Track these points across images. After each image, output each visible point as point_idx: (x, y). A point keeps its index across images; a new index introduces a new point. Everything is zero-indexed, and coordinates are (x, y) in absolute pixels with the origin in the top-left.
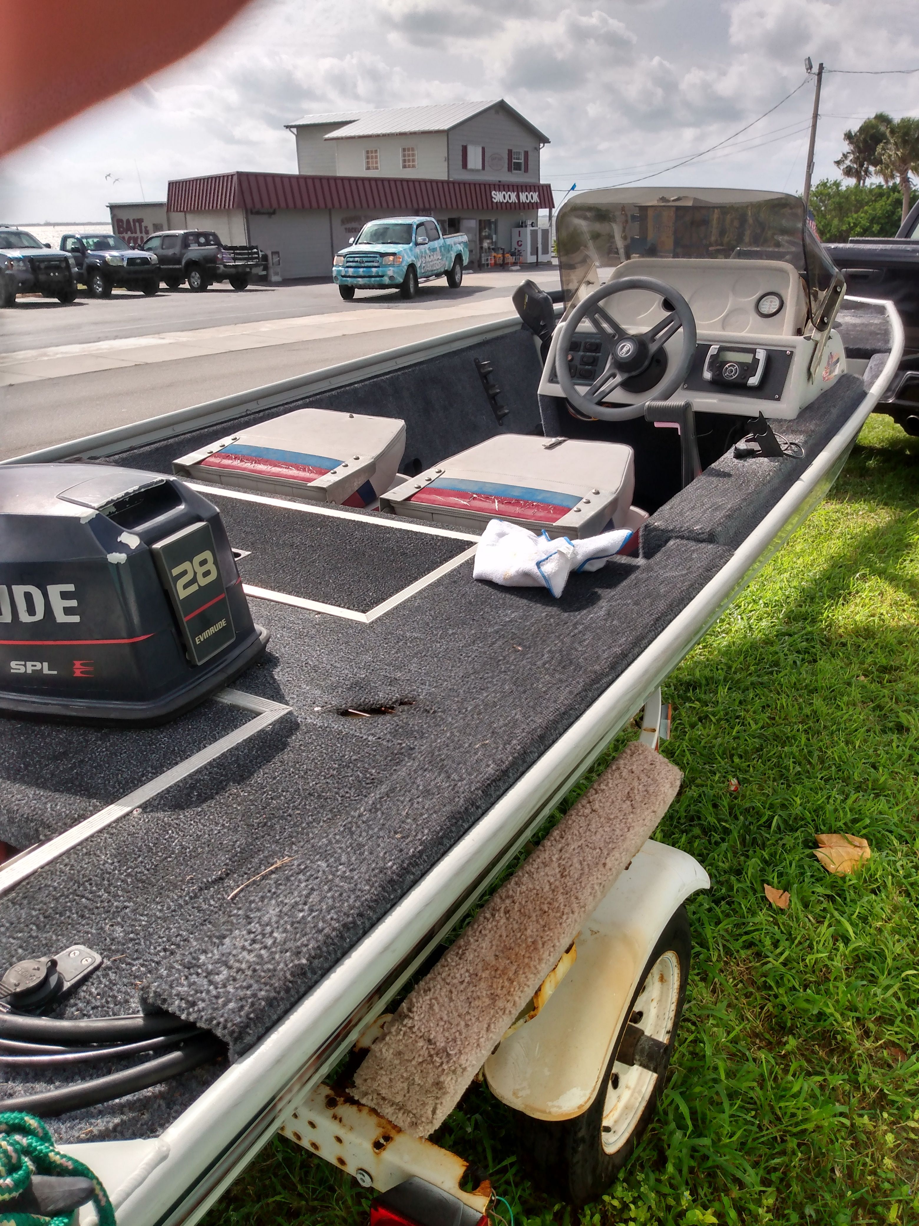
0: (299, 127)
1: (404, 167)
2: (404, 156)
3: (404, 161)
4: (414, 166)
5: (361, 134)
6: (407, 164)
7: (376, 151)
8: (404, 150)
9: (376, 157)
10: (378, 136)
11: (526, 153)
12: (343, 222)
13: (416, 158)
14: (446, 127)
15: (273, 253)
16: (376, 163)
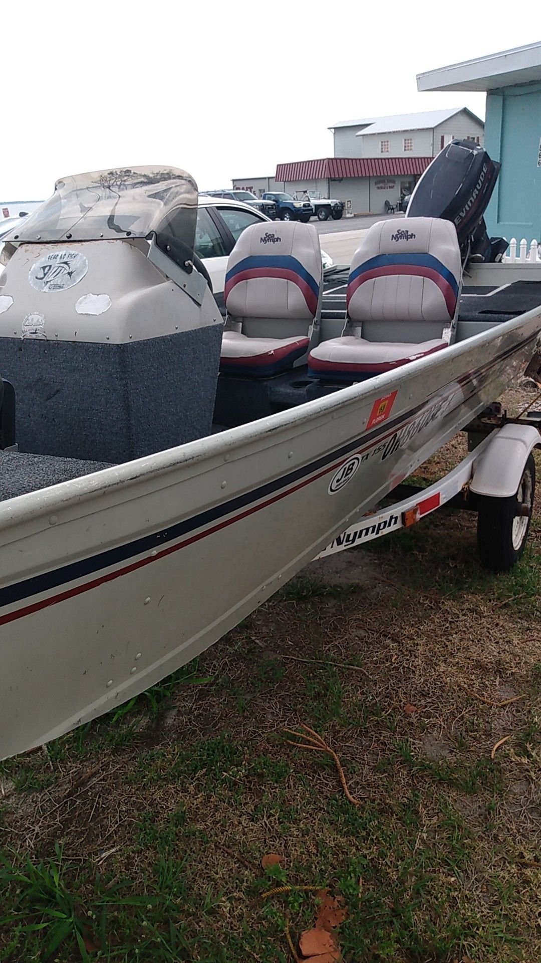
0: (335, 129)
1: (405, 150)
2: (405, 143)
3: (405, 147)
4: (411, 149)
5: (380, 132)
6: (407, 148)
7: (388, 142)
8: (405, 140)
9: (388, 145)
10: (390, 133)
11: (478, 138)
12: (376, 184)
13: (413, 144)
14: (433, 126)
15: (348, 201)
16: (387, 148)
